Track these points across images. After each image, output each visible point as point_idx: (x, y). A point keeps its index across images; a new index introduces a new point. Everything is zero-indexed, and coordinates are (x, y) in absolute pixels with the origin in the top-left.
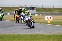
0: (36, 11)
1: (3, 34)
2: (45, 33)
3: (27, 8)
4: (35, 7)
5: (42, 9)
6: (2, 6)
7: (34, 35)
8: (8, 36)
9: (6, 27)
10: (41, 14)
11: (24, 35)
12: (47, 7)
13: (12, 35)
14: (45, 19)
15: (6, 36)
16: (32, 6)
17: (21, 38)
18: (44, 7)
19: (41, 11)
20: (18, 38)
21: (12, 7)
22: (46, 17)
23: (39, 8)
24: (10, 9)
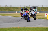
0: (38, 10)
1: (12, 27)
4: (37, 7)
5: (42, 8)
6: (11, 6)
8: (15, 28)
9: (14, 22)
10: (42, 12)
11: (28, 28)
12: (46, 7)
13: (18, 28)
14: (44, 16)
15: (14, 28)
16: (35, 6)
17: (25, 30)
18: (43, 7)
19: (41, 10)
20: (23, 30)
21: (19, 7)
22: (45, 14)
23: (40, 7)
24: (18, 9)
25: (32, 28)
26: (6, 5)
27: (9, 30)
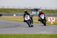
1: (9, 34)
2: (48, 33)
3: (32, 10)
4: (39, 9)
5: (45, 11)
6: (8, 8)
7: (38, 35)
8: (14, 35)
9: (12, 27)
11: (29, 35)
12: (50, 9)
14: (48, 20)
15: (12, 35)
16: (36, 8)
17: (26, 37)
20: (23, 37)
21: (18, 9)
22: (49, 18)
23: (43, 10)
24: (16, 11)
25: (33, 35)
26: (2, 7)
27: (6, 36)
